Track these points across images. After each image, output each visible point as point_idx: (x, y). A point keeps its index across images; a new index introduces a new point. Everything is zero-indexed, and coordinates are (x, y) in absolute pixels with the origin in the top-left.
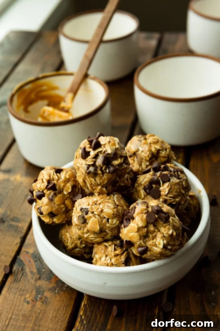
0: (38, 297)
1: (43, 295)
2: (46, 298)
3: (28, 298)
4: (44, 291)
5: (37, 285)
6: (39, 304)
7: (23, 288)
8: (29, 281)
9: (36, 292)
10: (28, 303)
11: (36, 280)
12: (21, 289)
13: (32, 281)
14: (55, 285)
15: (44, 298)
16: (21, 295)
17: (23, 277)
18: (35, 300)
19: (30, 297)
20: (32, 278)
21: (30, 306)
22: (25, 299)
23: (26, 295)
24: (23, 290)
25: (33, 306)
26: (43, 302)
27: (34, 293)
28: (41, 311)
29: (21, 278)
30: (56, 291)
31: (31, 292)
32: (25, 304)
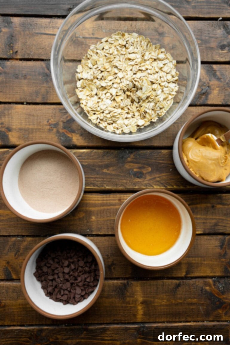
0: (52, 125)
1: (54, 128)
2: (52, 130)
3: (51, 120)
4: (56, 127)
5: (59, 123)
6: (48, 127)
7: (56, 116)
8: (61, 117)
9: (55, 124)
10: (48, 122)
11: (62, 121)
12: (55, 115)
13: (62, 119)
14: (61, 132)
15: (51, 129)
16: (52, 116)
17: (63, 113)
18: (50, 125)
19: (52, 121)
20: (63, 119)
21: (46, 123)
22: (50, 119)
23: (53, 119)
24: (55, 116)
25: (46, 125)
26: (49, 129)
27: (54, 123)
28: (44, 130)
29: (63, 112)
30: (57, 134)
31: (55, 121)
32: (47, 120)
